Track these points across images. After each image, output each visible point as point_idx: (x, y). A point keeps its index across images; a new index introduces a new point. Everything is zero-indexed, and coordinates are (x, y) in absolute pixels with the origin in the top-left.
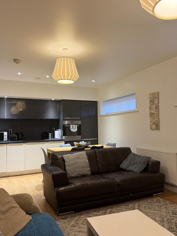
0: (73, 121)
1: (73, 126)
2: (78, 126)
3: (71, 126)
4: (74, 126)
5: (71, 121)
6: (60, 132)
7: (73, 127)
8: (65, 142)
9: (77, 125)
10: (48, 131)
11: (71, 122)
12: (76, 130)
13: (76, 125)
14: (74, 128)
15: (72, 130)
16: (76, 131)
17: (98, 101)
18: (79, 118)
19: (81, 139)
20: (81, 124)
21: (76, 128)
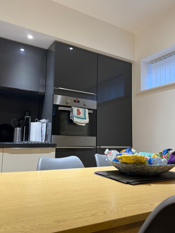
0: (79, 99)
1: (78, 111)
2: (91, 112)
3: (75, 110)
4: (81, 110)
5: (75, 99)
6: (45, 125)
7: (79, 113)
8: (57, 150)
9: (89, 109)
10: (12, 122)
11: (75, 101)
12: (87, 121)
13: (87, 110)
14: (82, 115)
15: (75, 120)
16: (86, 124)
17: (136, 61)
18: (94, 94)
19: (96, 146)
20: (96, 110)
21: (85, 117)
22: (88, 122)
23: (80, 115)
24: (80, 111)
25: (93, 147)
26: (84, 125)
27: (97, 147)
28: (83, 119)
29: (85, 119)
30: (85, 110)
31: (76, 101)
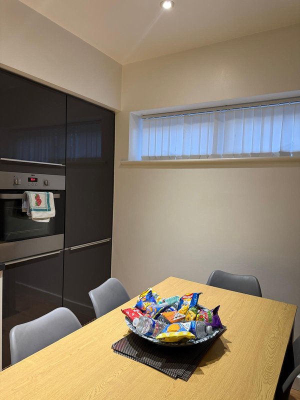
0: (36, 176)
1: (37, 198)
2: (58, 196)
3: (32, 195)
4: (42, 195)
5: (29, 175)
7: (39, 202)
9: (54, 192)
11: (29, 180)
12: (52, 213)
13: (51, 194)
14: (43, 205)
15: (34, 216)
16: (51, 219)
17: (121, 110)
18: (61, 165)
19: (64, 248)
20: (65, 191)
21: (49, 206)
22: (54, 215)
23: (41, 205)
24: (40, 198)
25: (59, 252)
26: (48, 221)
27: (66, 249)
28: (46, 210)
29: (49, 210)
30: (48, 196)
31: (32, 179)
